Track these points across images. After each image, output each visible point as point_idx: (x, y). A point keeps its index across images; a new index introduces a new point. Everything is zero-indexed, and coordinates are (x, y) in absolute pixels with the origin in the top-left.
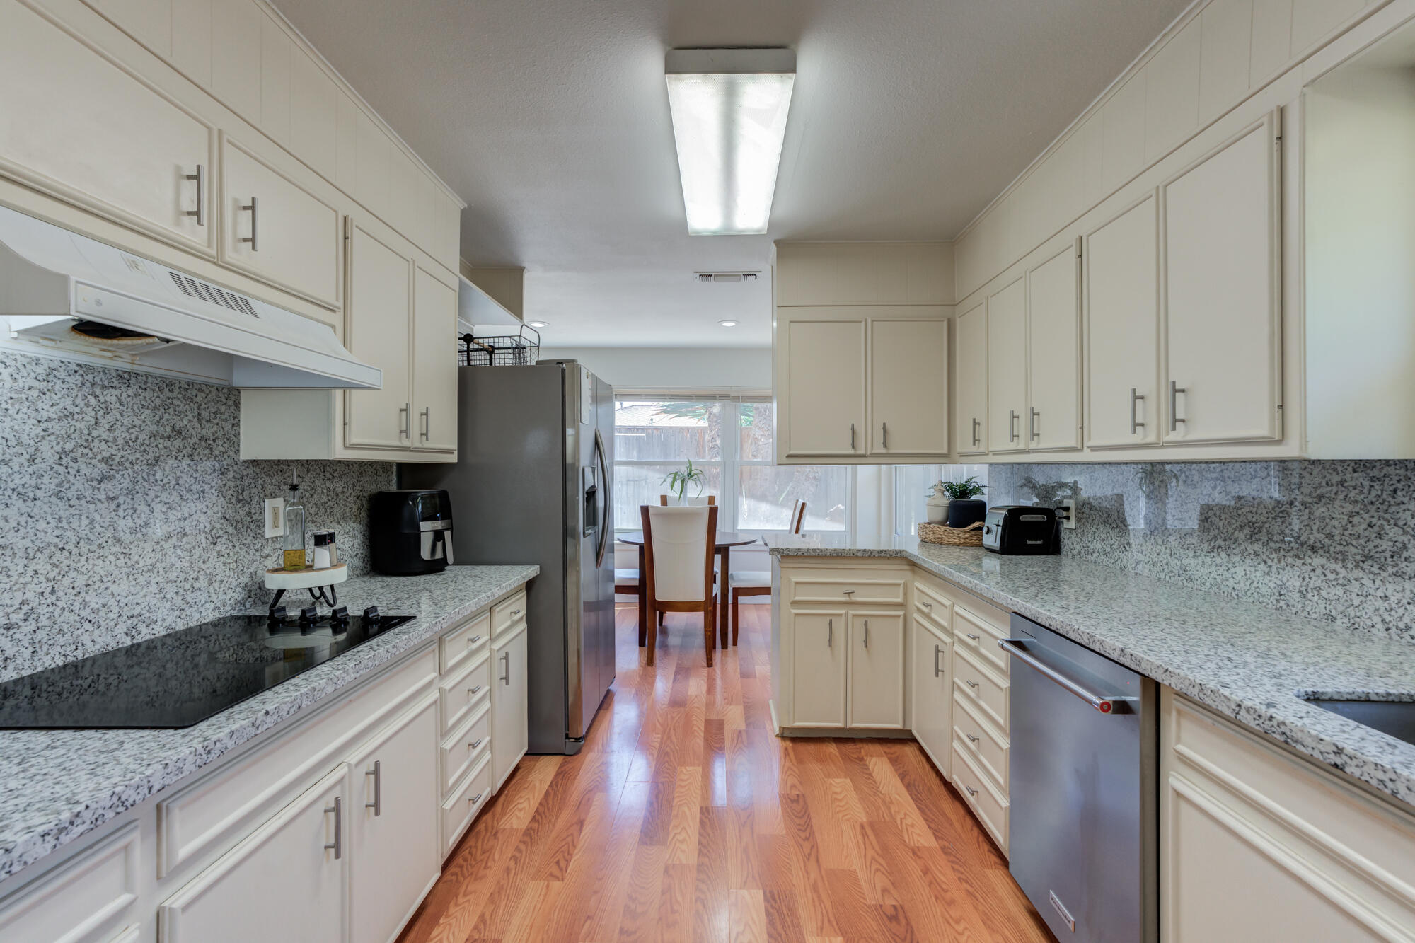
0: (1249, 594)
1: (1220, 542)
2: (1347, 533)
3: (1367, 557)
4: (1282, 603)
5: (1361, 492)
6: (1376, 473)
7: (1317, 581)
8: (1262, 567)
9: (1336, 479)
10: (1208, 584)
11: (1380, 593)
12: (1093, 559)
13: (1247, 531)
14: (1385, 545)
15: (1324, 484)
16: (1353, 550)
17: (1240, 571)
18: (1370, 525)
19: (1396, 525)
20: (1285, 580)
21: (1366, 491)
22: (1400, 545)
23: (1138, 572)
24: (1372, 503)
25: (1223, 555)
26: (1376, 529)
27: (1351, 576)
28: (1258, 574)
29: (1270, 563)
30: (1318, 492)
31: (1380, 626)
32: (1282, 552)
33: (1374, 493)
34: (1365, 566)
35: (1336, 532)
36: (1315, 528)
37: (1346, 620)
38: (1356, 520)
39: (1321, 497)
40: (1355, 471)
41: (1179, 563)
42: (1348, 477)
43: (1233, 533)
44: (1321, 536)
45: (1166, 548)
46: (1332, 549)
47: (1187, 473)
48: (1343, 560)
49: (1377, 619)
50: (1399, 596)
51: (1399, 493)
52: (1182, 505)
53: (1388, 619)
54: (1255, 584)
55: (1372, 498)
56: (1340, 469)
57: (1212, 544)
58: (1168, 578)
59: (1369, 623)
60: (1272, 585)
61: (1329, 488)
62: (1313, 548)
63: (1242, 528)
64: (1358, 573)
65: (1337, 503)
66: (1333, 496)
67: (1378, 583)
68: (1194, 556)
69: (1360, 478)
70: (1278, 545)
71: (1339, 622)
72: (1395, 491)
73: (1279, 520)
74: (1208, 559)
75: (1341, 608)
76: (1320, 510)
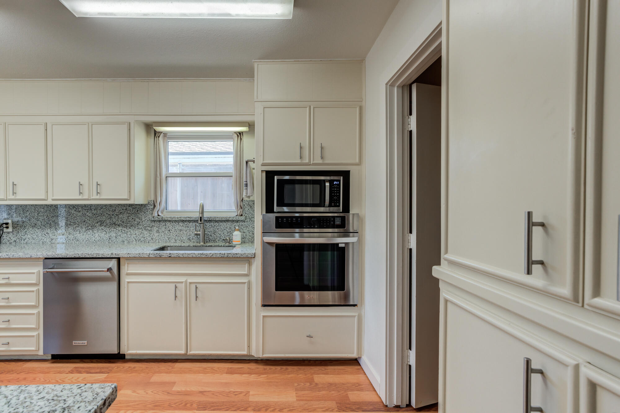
0: (100, 241)
1: (90, 227)
2: (127, 221)
3: (132, 226)
4: (110, 241)
5: (131, 211)
6: (134, 207)
7: (120, 233)
8: (104, 232)
9: (125, 208)
10: (85, 241)
11: (134, 233)
12: (25, 242)
13: (99, 223)
14: (136, 222)
15: (122, 210)
16: (129, 225)
17: (97, 235)
18: (132, 219)
19: (138, 218)
20: (111, 235)
21: (132, 211)
22: (139, 222)
23: (53, 242)
24: (133, 214)
25: (91, 231)
26: (134, 219)
27: (128, 231)
28: (103, 235)
29: (106, 231)
30: (120, 211)
31: (134, 241)
32: (110, 228)
33: (133, 211)
34: (131, 228)
35: (125, 221)
36: (119, 220)
37: (127, 241)
38: (129, 218)
39: (121, 213)
40: (129, 206)
41: (73, 236)
42: (128, 208)
43: (94, 225)
44: (121, 222)
45: (67, 232)
46: (124, 225)
47: (76, 208)
48: (126, 227)
49: (134, 239)
50: (138, 233)
51: (139, 211)
52: (74, 218)
53: (136, 238)
54: (102, 238)
55: (133, 212)
56: (126, 206)
57: (87, 228)
58: (68, 242)
59: (132, 240)
60: (107, 237)
61: (123, 211)
62: (119, 225)
63: (97, 223)
64: (130, 230)
65: (125, 214)
66: (124, 212)
67: (134, 231)
68: (79, 233)
69: (130, 208)
70: (109, 226)
71: (125, 242)
72: (138, 211)
73: (109, 219)
74: (85, 233)
75: (126, 238)
76: (121, 216)
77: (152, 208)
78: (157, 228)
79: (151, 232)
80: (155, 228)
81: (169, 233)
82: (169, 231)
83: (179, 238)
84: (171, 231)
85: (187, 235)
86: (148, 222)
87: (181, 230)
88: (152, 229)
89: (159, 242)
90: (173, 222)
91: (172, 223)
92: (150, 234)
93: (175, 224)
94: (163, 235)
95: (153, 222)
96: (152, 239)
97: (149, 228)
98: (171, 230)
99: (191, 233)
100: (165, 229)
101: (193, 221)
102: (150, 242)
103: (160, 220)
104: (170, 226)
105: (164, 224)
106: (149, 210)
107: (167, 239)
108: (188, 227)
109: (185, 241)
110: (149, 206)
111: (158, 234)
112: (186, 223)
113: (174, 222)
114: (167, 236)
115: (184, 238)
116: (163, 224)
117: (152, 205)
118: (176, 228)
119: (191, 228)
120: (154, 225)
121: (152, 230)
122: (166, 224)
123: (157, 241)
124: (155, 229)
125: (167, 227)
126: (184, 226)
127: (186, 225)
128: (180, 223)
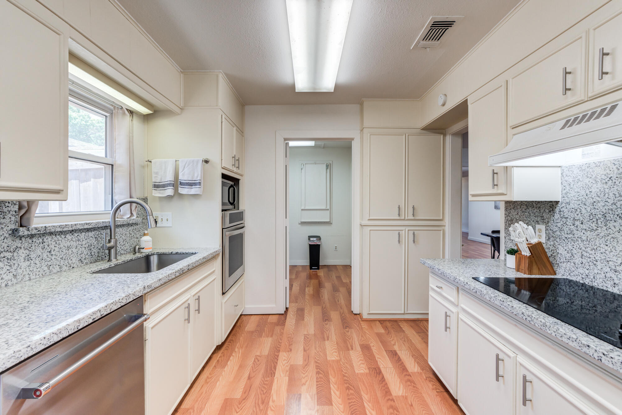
77: (17, 210)
78: (27, 251)
79: (12, 262)
80: (22, 251)
81: (50, 256)
82: (50, 252)
83: (66, 262)
84: (53, 253)
85: (78, 254)
86: (5, 240)
87: (69, 248)
88: (15, 254)
89: (30, 280)
90: (56, 235)
91: (54, 236)
92: (10, 266)
93: (61, 239)
94: (37, 262)
95: (19, 238)
96: (15, 276)
97: (8, 255)
98: (52, 250)
99: (84, 249)
100: (43, 250)
101: (87, 230)
102: (10, 283)
103: (32, 235)
104: (51, 244)
105: (41, 240)
106: (10, 216)
107: (46, 268)
108: (79, 240)
109: (75, 265)
110: (10, 205)
111: (27, 263)
112: (76, 235)
113: (59, 235)
114: (46, 263)
115: (74, 261)
116: (38, 242)
117: (15, 204)
118: (62, 246)
119: (83, 241)
120: (19, 245)
121: (16, 258)
122: (45, 240)
123: (27, 278)
124: (22, 253)
125: (46, 247)
126: (74, 240)
127: (77, 237)
128: (68, 236)
